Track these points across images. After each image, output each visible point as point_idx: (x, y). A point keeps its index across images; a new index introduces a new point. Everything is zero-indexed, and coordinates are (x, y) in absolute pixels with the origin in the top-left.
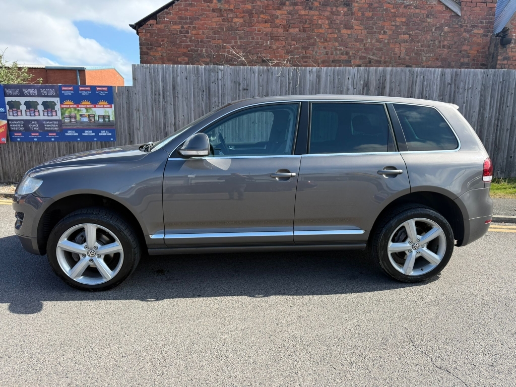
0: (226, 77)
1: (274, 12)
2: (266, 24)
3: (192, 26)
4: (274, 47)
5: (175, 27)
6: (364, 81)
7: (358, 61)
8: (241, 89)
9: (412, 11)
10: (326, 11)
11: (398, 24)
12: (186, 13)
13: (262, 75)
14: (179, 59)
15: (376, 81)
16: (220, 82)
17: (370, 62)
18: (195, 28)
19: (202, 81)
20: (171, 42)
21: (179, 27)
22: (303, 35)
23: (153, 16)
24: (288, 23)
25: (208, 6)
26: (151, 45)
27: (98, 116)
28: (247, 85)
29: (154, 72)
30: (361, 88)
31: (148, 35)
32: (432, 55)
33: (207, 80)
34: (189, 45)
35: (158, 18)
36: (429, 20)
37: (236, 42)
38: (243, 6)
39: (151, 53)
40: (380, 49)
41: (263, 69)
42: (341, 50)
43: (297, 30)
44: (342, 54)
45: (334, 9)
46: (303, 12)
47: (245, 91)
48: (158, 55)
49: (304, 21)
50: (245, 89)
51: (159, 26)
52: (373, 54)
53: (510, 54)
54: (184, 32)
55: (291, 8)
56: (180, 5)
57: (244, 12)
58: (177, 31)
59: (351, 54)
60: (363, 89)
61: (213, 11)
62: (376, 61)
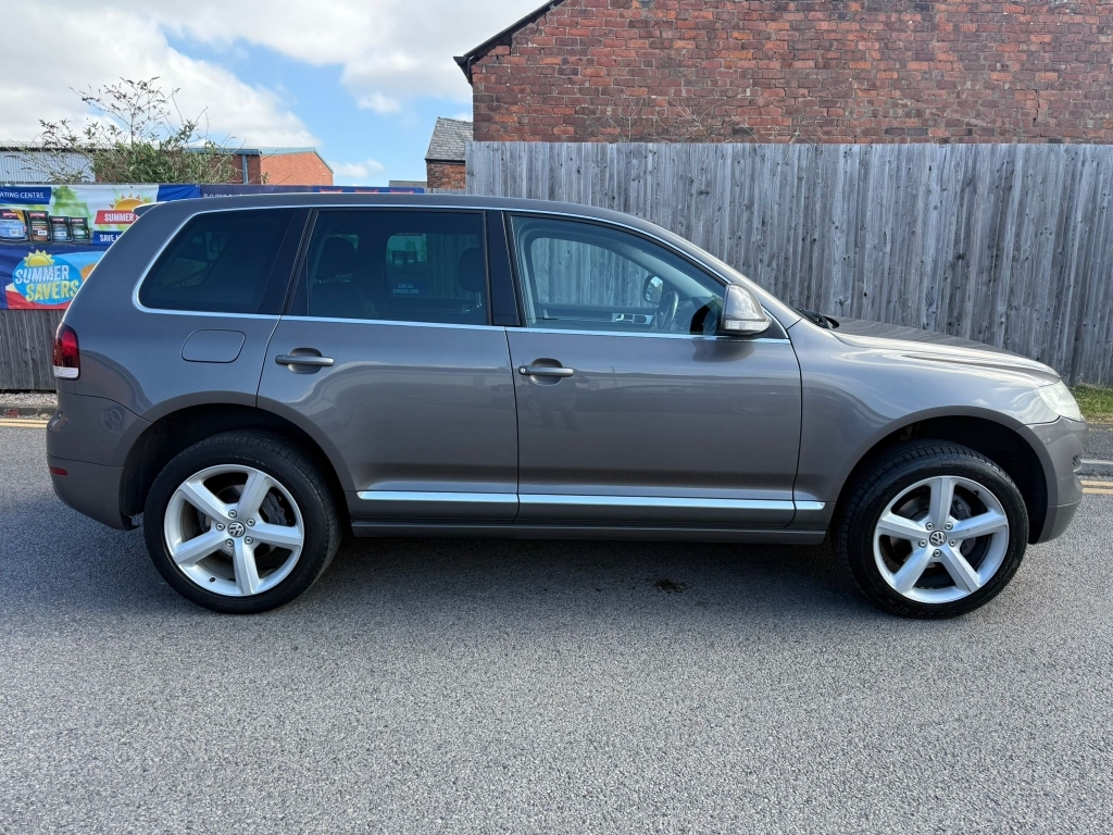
0: (662, 167)
1: (761, 25)
2: (745, 52)
3: (584, 58)
4: (761, 101)
5: (549, 60)
6: (966, 172)
7: (942, 132)
8: (694, 191)
9: (1066, 18)
10: (876, 21)
11: (1033, 48)
12: (574, 31)
13: (742, 161)
14: (556, 131)
15: (992, 172)
16: (649, 177)
17: (970, 132)
18: (590, 62)
19: (611, 177)
20: (539, 94)
21: (558, 60)
22: (823, 75)
23: (504, 38)
24: (793, 49)
25: (622, 16)
26: (498, 100)
27: (394, 252)
28: (708, 184)
29: (512, 157)
30: (959, 190)
31: (493, 78)
32: (1107, 116)
33: (623, 175)
34: (577, 99)
35: (514, 42)
36: (1103, 39)
37: (678, 92)
38: (696, 13)
39: (497, 118)
40: (994, 104)
41: (744, 149)
42: (905, 106)
43: (811, 63)
44: (908, 115)
45: (894, 17)
46: (824, 25)
47: (703, 197)
48: (512, 120)
49: (827, 44)
50: (702, 193)
51: (516, 58)
52: (978, 116)
54: (568, 71)
55: (800, 16)
56: (560, 13)
57: (697, 27)
58: (554, 69)
59: (927, 115)
60: (963, 190)
61: (632, 25)
62: (984, 130)
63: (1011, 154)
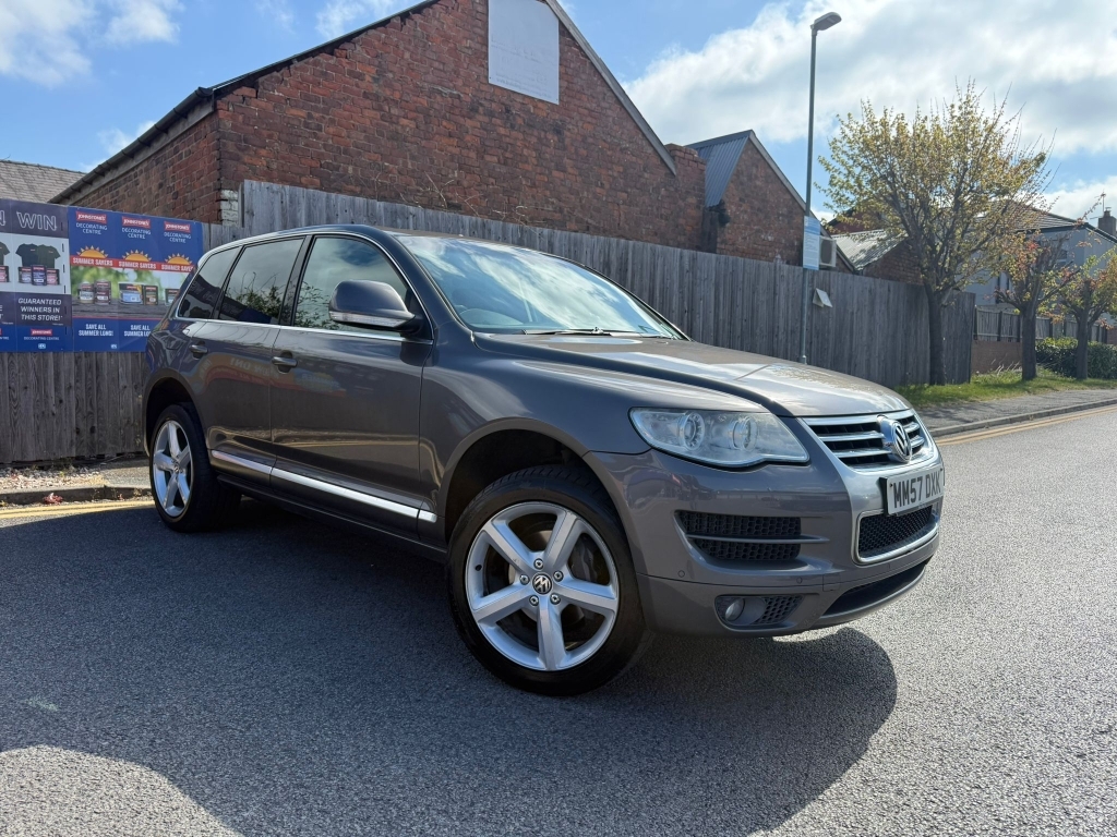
1: (461, 120)
2: (452, 140)
3: (327, 117)
4: (465, 183)
5: (294, 112)
7: (574, 226)
9: (629, 158)
10: (532, 135)
11: (615, 174)
12: (316, 89)
14: (303, 180)
17: (588, 229)
18: (332, 121)
20: (287, 142)
21: (302, 113)
22: (503, 170)
23: (251, 80)
24: (483, 145)
25: (357, 86)
26: (245, 141)
29: (291, 202)
31: (241, 117)
32: (651, 227)
34: (322, 154)
35: (261, 87)
36: (646, 175)
37: (405, 164)
38: (415, 98)
39: (246, 159)
40: (598, 210)
42: (553, 203)
43: (495, 159)
45: (543, 134)
46: (502, 131)
48: (261, 163)
49: (505, 145)
51: (262, 103)
52: (591, 217)
53: (728, 236)
54: (313, 126)
55: (486, 119)
56: (304, 69)
57: (416, 111)
58: (300, 121)
59: (565, 212)
61: (366, 95)
62: (596, 227)
63: (626, 248)
